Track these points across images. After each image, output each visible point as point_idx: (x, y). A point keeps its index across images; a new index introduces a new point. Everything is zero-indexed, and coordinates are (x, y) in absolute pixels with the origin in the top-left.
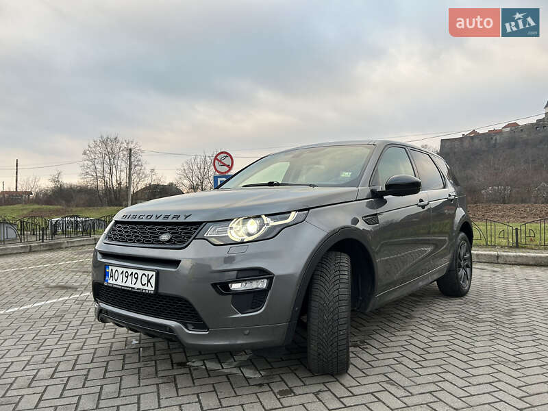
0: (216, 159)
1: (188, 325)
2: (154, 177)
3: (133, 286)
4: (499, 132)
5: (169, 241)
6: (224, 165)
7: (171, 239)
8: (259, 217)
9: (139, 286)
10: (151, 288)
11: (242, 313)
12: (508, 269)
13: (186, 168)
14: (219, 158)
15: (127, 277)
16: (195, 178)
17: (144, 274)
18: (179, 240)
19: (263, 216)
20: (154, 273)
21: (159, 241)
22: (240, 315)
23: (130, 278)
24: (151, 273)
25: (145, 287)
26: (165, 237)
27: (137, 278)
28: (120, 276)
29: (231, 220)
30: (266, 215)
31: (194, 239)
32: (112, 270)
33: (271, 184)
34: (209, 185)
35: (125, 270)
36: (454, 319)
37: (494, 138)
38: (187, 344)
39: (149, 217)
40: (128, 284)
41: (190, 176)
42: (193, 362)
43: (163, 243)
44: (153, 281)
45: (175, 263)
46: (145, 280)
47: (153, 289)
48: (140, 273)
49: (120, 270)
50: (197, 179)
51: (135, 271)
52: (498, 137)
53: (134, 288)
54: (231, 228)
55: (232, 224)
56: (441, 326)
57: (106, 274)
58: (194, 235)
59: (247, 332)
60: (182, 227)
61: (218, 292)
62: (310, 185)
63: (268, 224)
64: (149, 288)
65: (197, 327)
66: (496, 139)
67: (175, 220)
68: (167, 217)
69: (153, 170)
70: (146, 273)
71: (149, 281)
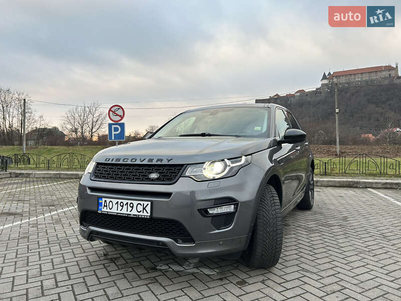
0: (110, 110)
1: (178, 240)
2: (42, 122)
3: (129, 213)
4: (293, 96)
5: (158, 179)
6: (117, 115)
7: (159, 177)
8: (223, 160)
9: (134, 212)
10: (147, 214)
11: (219, 230)
12: (325, 189)
13: (69, 115)
14: (113, 109)
15: (123, 206)
16: (76, 123)
17: (139, 204)
18: (167, 177)
19: (226, 160)
20: (149, 203)
21: (150, 179)
22: (217, 231)
23: (125, 207)
24: (146, 203)
25: (141, 213)
26: (154, 176)
27: (132, 207)
28: (115, 206)
29: (204, 163)
30: (228, 159)
31: (180, 177)
32: (105, 201)
33: (203, 135)
34: (88, 129)
35: (120, 201)
36: (315, 225)
37: (290, 100)
38: (178, 254)
39: (134, 160)
40: (124, 211)
41: (72, 121)
42: (161, 266)
43: (153, 180)
44: (148, 209)
45: (168, 195)
46: (140, 208)
47: (149, 214)
48: (135, 203)
49: (115, 201)
50: (78, 124)
51: (130, 202)
52: (292, 99)
53: (130, 215)
54: (205, 169)
55: (205, 166)
56: (310, 231)
57: (99, 204)
58: (180, 174)
59: (221, 243)
60: (167, 168)
61: (202, 215)
62: (236, 136)
63: (229, 166)
64: (145, 213)
65: (184, 241)
66: (291, 100)
67: (159, 163)
68: (151, 160)
69: (41, 117)
70: (142, 203)
71: (144, 209)
